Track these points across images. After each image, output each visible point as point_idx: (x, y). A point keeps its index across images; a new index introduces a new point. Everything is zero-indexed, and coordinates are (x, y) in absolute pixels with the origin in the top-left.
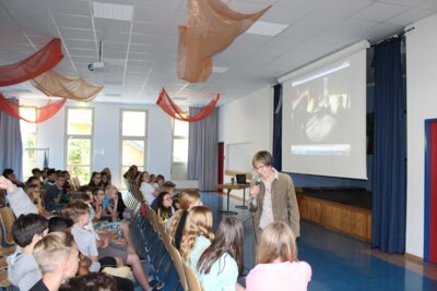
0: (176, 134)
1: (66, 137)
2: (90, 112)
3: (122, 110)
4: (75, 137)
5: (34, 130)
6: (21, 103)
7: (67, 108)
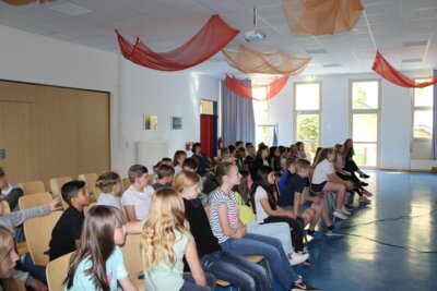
0: (416, 104)
1: (295, 113)
2: (317, 86)
3: (351, 82)
4: (303, 112)
5: (266, 108)
6: (253, 83)
7: (295, 84)
